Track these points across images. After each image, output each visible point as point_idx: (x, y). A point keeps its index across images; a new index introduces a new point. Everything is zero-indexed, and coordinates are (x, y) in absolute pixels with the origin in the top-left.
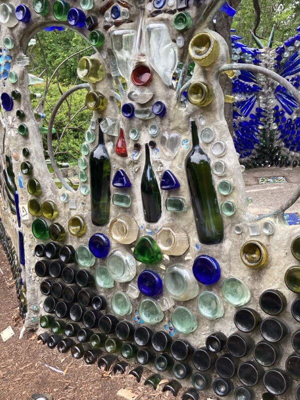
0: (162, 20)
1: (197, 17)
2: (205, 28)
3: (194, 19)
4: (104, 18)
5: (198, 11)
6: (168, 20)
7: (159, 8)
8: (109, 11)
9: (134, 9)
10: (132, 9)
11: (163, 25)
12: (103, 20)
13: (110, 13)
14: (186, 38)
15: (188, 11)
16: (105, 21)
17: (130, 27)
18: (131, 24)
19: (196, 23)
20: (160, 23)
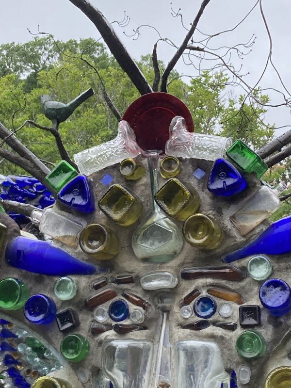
0: (212, 337)
1: (275, 341)
2: (284, 357)
3: (269, 342)
4: (93, 316)
5: (275, 333)
6: (222, 338)
7: (206, 317)
8: (105, 307)
9: (152, 310)
10: (150, 310)
11: (213, 345)
12: (91, 319)
13: (106, 310)
14: (254, 371)
15: (259, 331)
16: (95, 321)
17: (145, 338)
18: (145, 332)
19: (271, 349)
20: (208, 341)
